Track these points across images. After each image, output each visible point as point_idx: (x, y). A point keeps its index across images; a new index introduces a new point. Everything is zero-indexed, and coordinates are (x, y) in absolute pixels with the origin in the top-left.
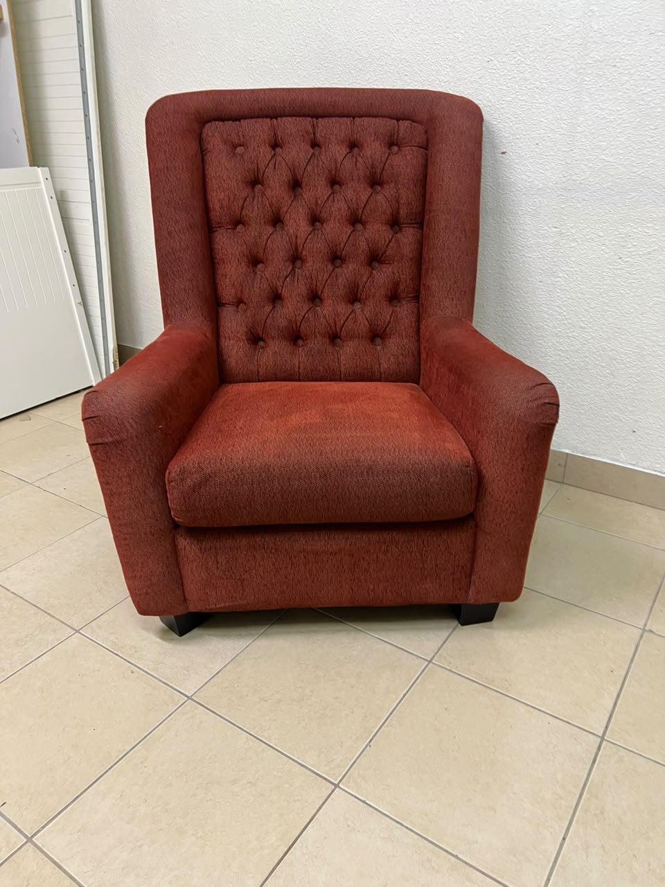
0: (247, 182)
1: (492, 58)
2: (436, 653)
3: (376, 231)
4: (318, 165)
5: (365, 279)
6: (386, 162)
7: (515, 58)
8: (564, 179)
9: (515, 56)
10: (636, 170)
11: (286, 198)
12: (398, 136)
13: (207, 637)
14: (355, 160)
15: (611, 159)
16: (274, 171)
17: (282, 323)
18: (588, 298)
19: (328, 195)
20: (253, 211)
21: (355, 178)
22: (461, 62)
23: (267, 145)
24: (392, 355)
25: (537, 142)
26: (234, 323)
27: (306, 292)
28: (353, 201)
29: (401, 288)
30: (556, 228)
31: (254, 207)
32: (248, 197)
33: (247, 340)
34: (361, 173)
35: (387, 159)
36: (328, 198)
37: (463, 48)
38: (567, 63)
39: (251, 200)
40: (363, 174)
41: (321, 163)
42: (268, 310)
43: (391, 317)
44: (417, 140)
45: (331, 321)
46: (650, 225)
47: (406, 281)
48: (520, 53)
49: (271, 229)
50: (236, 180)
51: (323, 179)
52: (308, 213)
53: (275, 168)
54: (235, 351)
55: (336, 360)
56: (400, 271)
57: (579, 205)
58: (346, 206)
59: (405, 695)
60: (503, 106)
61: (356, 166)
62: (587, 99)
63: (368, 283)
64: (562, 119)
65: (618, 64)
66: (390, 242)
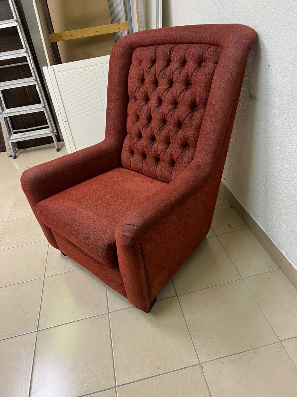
0: (139, 79)
1: (267, 4)
2: (114, 311)
3: (182, 111)
4: (165, 72)
5: (173, 134)
6: (193, 72)
7: (275, 5)
8: (291, 90)
9: (275, 3)
11: (151, 88)
12: (205, 56)
13: (70, 260)
14: (181, 70)
16: (148, 75)
17: (139, 147)
19: (165, 89)
20: (138, 93)
21: (178, 81)
22: (257, 5)
23: (149, 61)
24: (176, 174)
25: (282, 62)
26: (126, 143)
27: (149, 135)
28: (175, 93)
29: (189, 141)
31: (139, 92)
32: (138, 86)
33: (129, 151)
34: (181, 78)
35: (194, 71)
36: (165, 91)
39: (139, 88)
40: (181, 79)
41: (166, 72)
42: (136, 140)
43: (179, 156)
44: (213, 60)
45: (156, 151)
47: (192, 138)
49: (143, 103)
50: (135, 79)
51: (166, 80)
52: (157, 97)
53: (149, 73)
54: (125, 154)
55: (155, 169)
56: (189, 132)
58: (171, 95)
59: (87, 318)
60: (270, 36)
61: (180, 74)
63: (174, 136)
66: (186, 117)
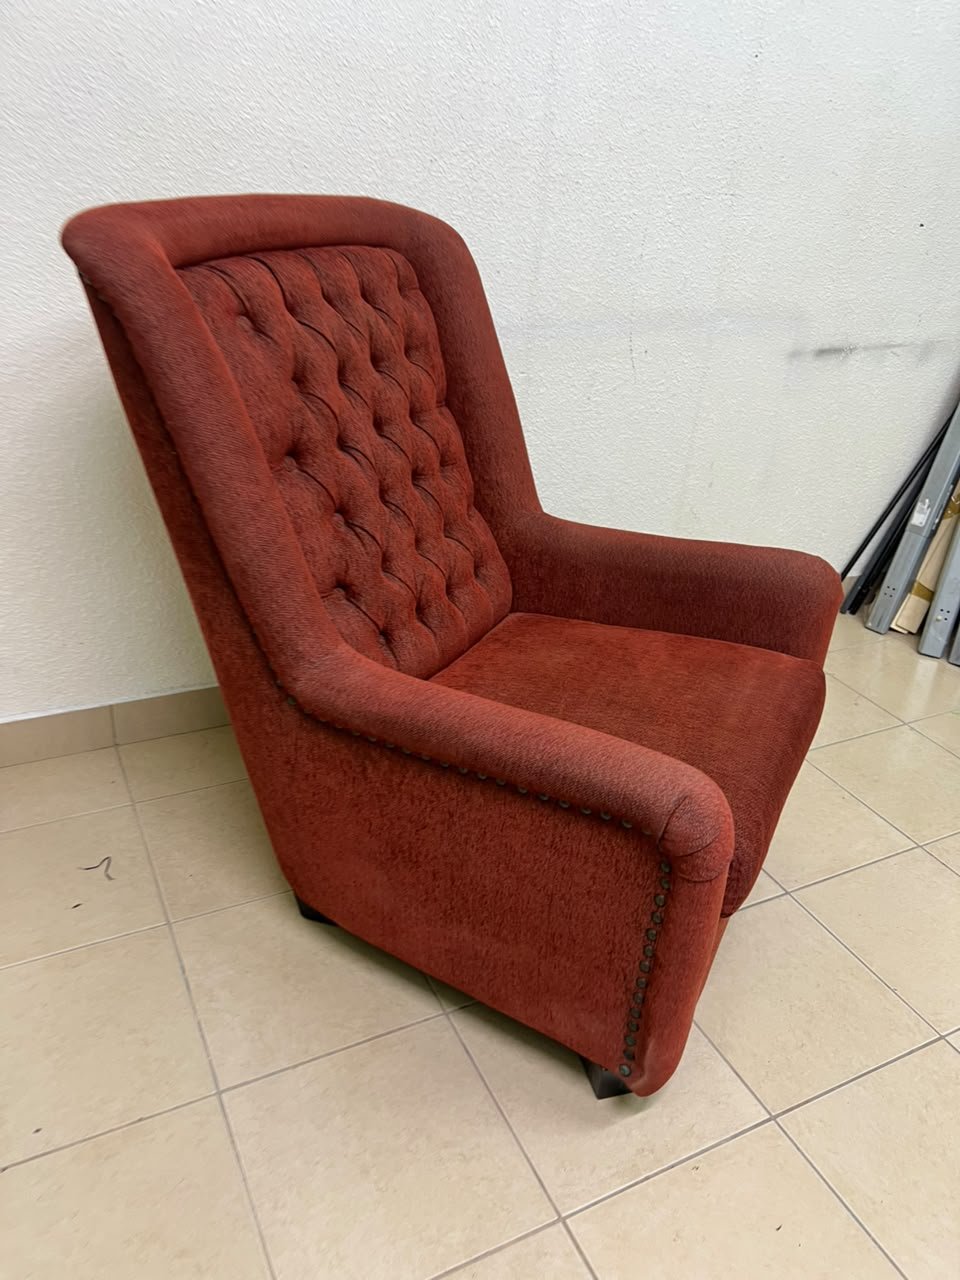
1: (436, 157)
7: (466, 160)
8: (529, 314)
9: (466, 157)
10: (600, 300)
15: (576, 289)
16: (318, 355)
18: (560, 450)
22: (393, 157)
30: (523, 373)
31: (313, 423)
37: (393, 138)
38: (528, 174)
44: (416, 278)
46: (615, 358)
48: (472, 155)
50: (279, 381)
57: (547, 344)
61: (388, 328)
62: (552, 220)
64: (525, 242)
65: (581, 181)
